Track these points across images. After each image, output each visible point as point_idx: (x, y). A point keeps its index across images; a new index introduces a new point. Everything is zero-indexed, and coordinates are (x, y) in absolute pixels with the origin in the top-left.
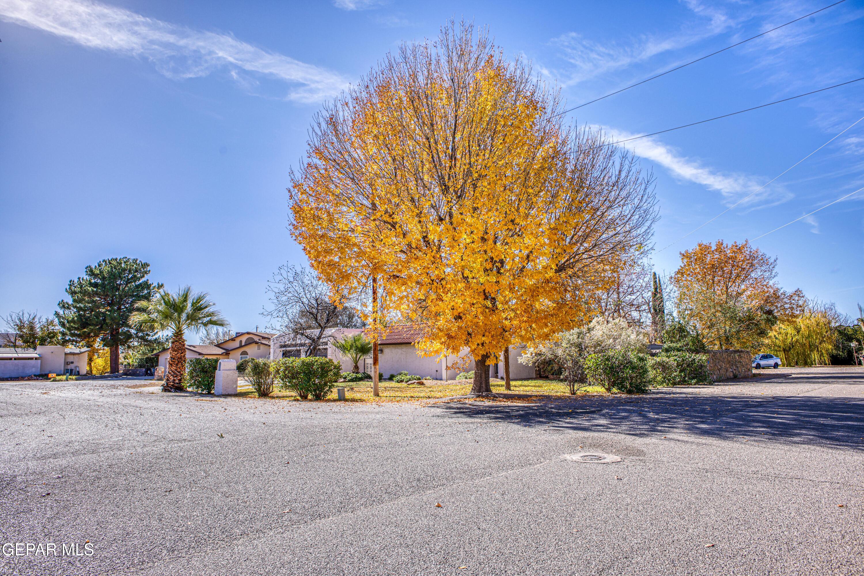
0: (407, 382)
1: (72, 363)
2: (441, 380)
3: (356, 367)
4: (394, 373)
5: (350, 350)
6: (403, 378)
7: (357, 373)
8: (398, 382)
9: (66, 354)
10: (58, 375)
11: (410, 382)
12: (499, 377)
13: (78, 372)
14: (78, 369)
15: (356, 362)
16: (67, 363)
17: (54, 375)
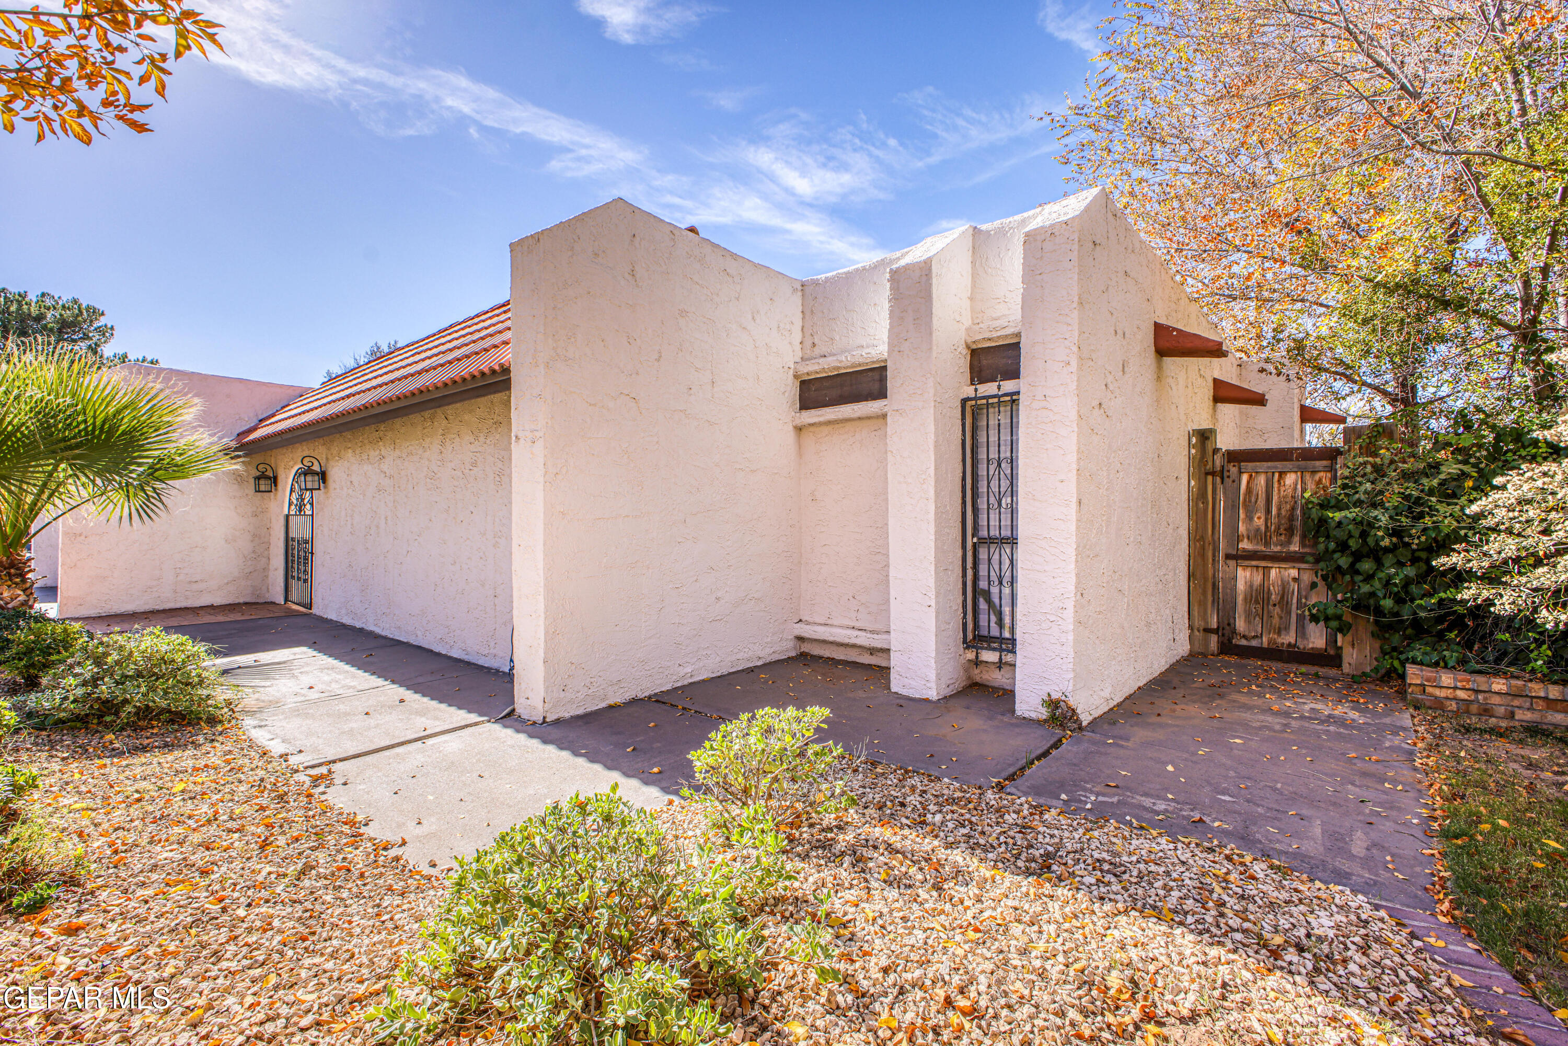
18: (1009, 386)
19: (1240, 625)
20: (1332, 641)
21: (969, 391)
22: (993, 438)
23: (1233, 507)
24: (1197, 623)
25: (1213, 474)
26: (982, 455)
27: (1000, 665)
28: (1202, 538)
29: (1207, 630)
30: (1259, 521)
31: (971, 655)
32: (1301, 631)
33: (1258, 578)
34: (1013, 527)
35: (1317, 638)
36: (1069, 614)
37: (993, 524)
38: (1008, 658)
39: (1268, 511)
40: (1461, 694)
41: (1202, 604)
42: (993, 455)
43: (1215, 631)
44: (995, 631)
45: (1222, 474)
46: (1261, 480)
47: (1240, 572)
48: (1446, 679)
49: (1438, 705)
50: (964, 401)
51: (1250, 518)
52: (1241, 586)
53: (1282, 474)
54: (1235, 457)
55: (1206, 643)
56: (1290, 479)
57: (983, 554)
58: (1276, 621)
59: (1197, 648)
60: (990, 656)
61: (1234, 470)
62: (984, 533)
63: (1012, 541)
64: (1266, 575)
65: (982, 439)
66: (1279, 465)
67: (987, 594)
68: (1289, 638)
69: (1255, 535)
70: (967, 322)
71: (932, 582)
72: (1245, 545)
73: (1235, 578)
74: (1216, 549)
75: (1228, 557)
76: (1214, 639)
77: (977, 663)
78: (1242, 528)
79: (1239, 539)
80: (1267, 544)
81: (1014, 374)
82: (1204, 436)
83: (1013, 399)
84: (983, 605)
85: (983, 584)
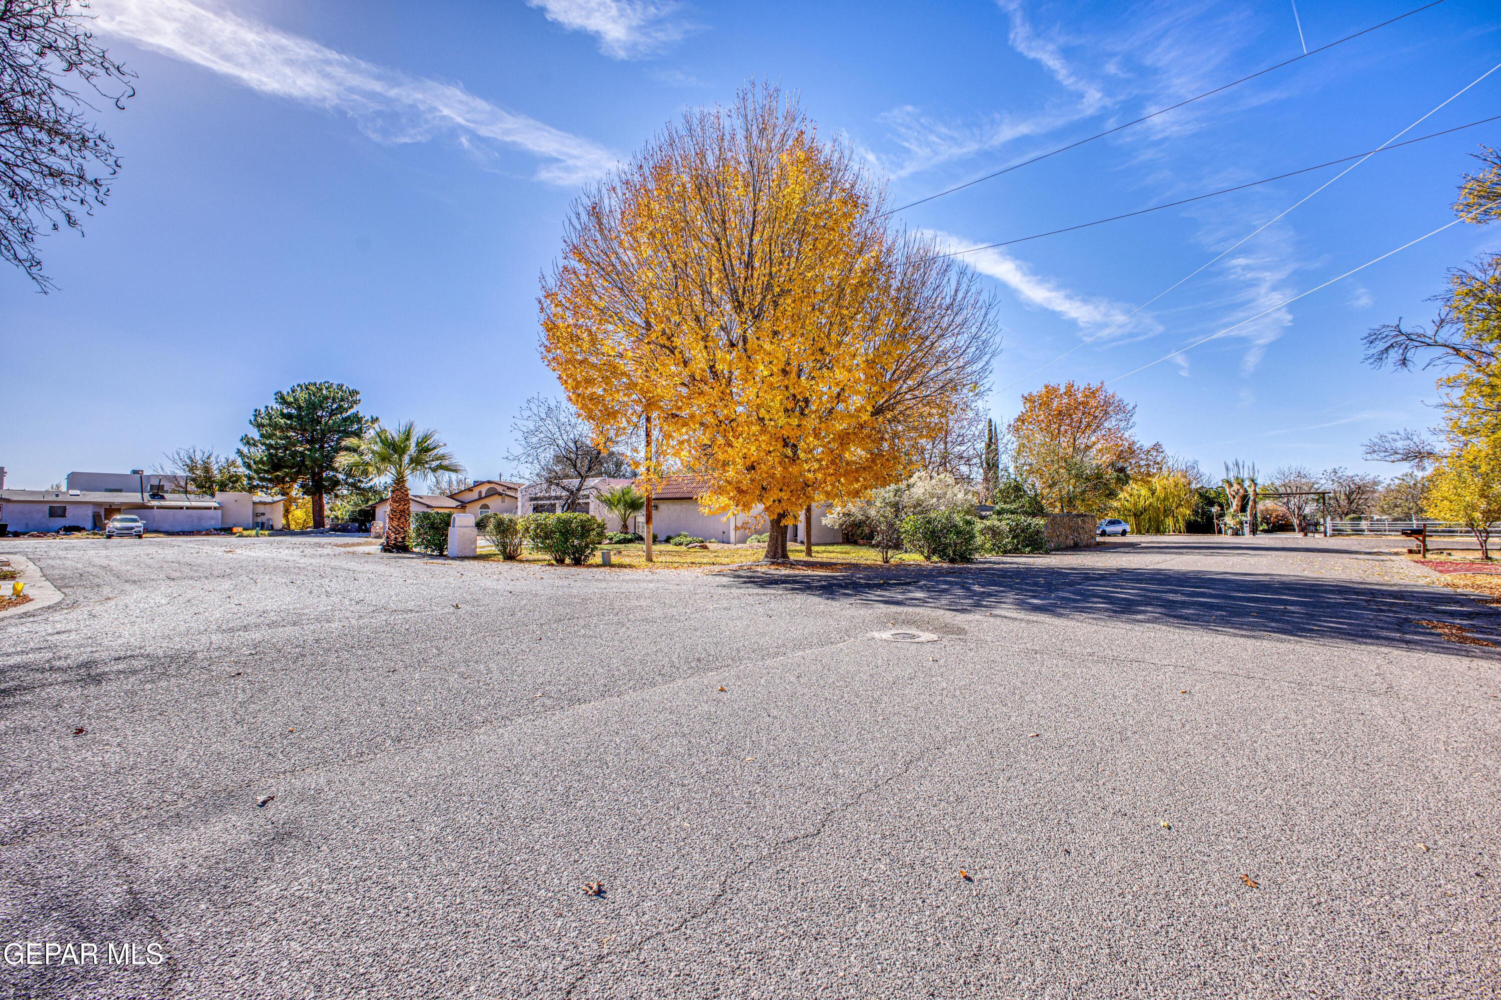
0: (687, 545)
1: (263, 514)
2: (729, 543)
3: (625, 526)
4: (672, 535)
5: (617, 505)
6: (682, 540)
7: (626, 533)
8: (676, 545)
9: (254, 503)
10: (245, 529)
11: (690, 546)
12: (799, 540)
13: (272, 526)
14: (271, 523)
15: (625, 520)
16: (256, 515)
17: (240, 529)
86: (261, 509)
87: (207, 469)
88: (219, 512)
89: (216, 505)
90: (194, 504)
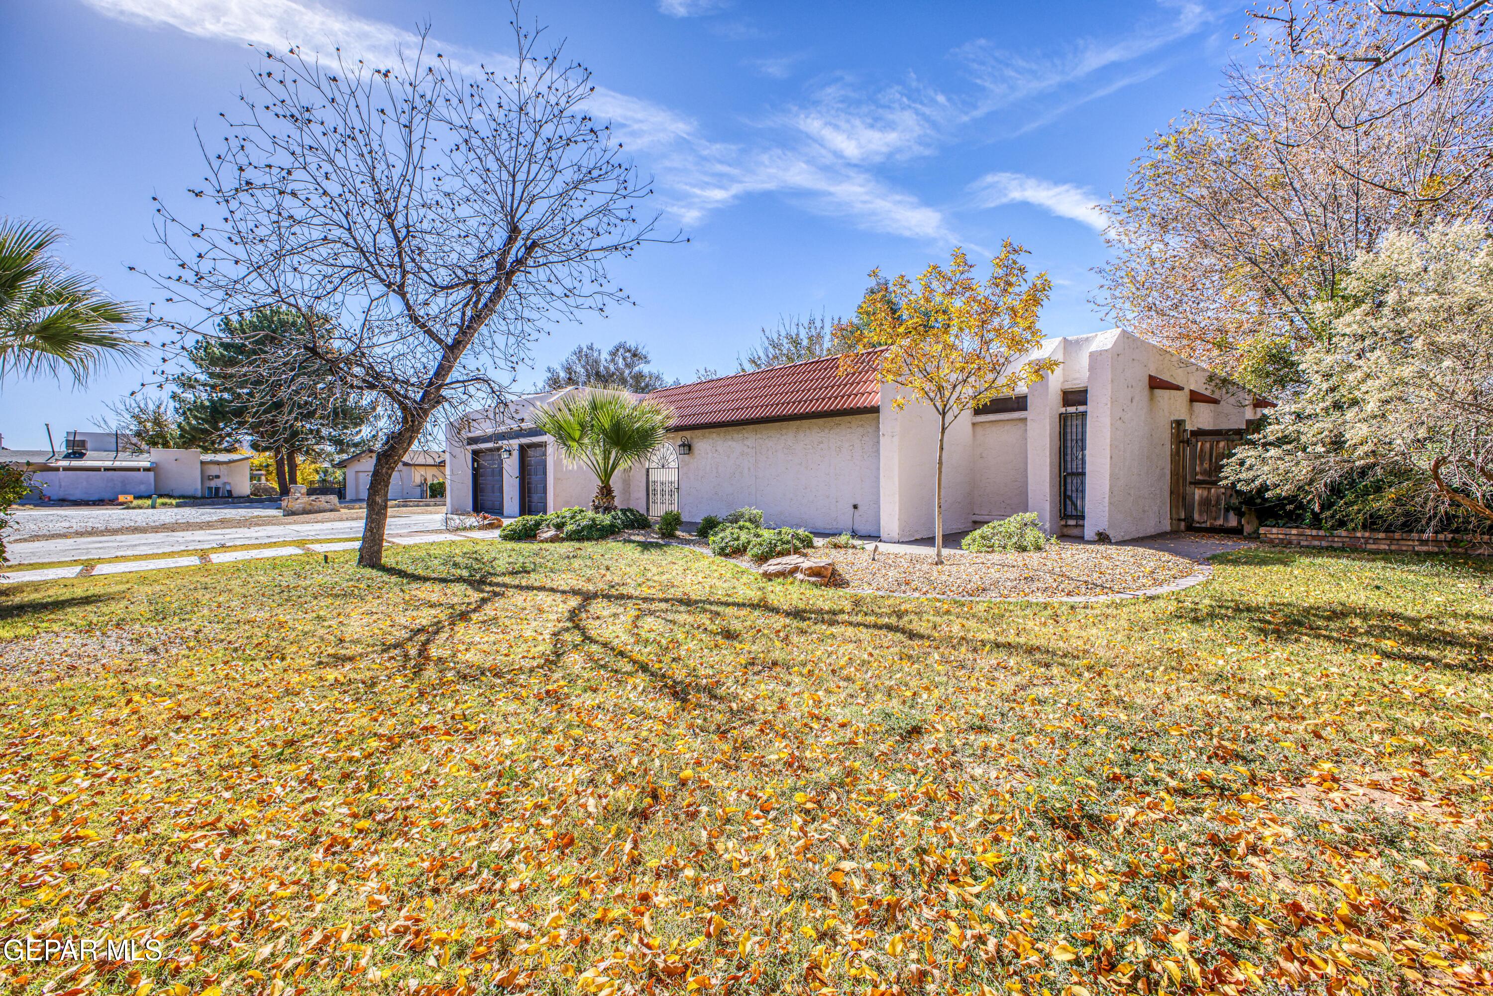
0: (762, 559)
1: (218, 477)
2: (877, 538)
3: (606, 491)
4: (721, 514)
5: (581, 438)
6: (744, 537)
7: (607, 510)
8: (722, 552)
9: (202, 463)
11: (773, 565)
13: (230, 492)
14: (228, 488)
15: (607, 474)
16: (205, 478)
17: (130, 498)
18: (1081, 408)
19: (1196, 516)
20: (1239, 522)
21: (1063, 410)
22: (1074, 430)
23: (1193, 457)
24: (1174, 516)
25: (1183, 442)
26: (1069, 437)
27: (1076, 526)
28: (1177, 474)
29: (1179, 520)
30: (1206, 466)
31: (1063, 523)
32: (1226, 519)
33: (1205, 493)
34: (1083, 468)
35: (1233, 522)
36: (1107, 500)
37: (1072, 467)
38: (1081, 522)
39: (1211, 460)
40: (1281, 536)
41: (1177, 507)
42: (1074, 437)
43: (1184, 520)
44: (1074, 513)
45: (1188, 442)
46: (1208, 445)
47: (1197, 491)
48: (1274, 530)
49: (1271, 541)
50: (1060, 415)
51: (1202, 464)
52: (1197, 497)
53: (1218, 442)
54: (1194, 433)
55: (1179, 526)
56: (1222, 444)
57: (1069, 480)
58: (1214, 514)
59: (1175, 528)
60: (1072, 522)
61: (1194, 440)
62: (1069, 471)
63: (1083, 474)
64: (1209, 491)
65: (1069, 430)
66: (1216, 438)
67: (1070, 498)
68: (1220, 522)
69: (1204, 473)
70: (1061, 380)
71: (1048, 490)
72: (1199, 477)
73: (1194, 494)
74: (1185, 479)
75: (1191, 483)
76: (1183, 524)
77: (1066, 526)
78: (1198, 469)
79: (1196, 474)
80: (1210, 476)
81: (1084, 403)
82: (1179, 423)
83: (1084, 414)
84: (1069, 502)
85: (1069, 493)
86: (213, 470)
87: (157, 422)
88: (152, 474)
89: (148, 464)
90: (125, 464)
